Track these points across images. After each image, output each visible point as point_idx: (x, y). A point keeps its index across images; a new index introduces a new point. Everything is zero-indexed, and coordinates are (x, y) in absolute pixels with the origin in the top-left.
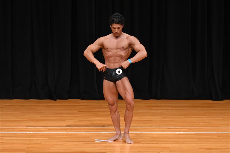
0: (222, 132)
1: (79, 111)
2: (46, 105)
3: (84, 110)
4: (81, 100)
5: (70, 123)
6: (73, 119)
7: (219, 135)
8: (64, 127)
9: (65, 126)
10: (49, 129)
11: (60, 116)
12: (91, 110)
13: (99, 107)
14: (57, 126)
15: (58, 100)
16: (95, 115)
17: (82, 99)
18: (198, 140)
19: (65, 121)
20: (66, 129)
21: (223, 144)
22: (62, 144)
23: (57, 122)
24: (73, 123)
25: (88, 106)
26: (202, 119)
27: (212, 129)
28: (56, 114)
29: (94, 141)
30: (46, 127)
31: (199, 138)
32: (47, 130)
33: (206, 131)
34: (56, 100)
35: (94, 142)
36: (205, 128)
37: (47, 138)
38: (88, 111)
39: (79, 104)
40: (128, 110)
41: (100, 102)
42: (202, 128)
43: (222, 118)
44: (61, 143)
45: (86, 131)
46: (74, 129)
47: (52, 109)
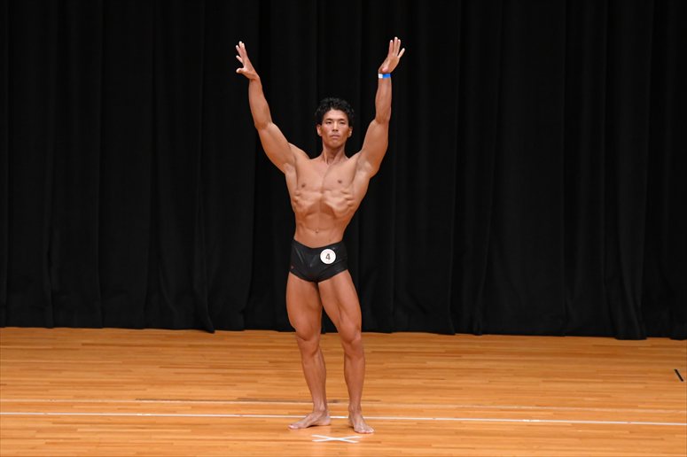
0: (641, 421)
1: (271, 362)
2: (186, 343)
3: (285, 359)
4: (276, 332)
5: (248, 392)
6: (255, 382)
7: (632, 430)
8: (232, 403)
9: (235, 398)
10: (194, 408)
11: (224, 374)
14: (216, 399)
15: (216, 331)
17: (280, 331)
18: (577, 440)
19: (235, 385)
20: (238, 408)
21: (644, 452)
22: (227, 447)
23: (216, 389)
24: (255, 392)
26: (591, 386)
27: (616, 413)
28: (212, 367)
29: (308, 438)
30: (186, 400)
31: (581, 437)
32: (189, 408)
33: (600, 417)
34: (213, 332)
35: (310, 441)
36: (597, 409)
37: (189, 431)
39: (272, 342)
40: (350, 358)
41: (326, 339)
42: (590, 411)
43: (643, 386)
44: (223, 444)
45: (290, 414)
46: (259, 407)
47: (202, 355)
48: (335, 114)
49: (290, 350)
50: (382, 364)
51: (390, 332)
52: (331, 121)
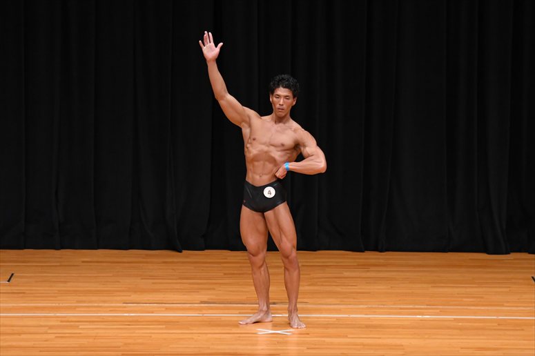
0: (506, 316)
1: (225, 274)
2: (161, 260)
3: (236, 272)
4: (229, 251)
5: (209, 297)
6: (214, 289)
7: (500, 323)
8: (196, 305)
9: (198, 302)
10: (167, 309)
11: (190, 284)
14: (183, 302)
15: (184, 252)
17: (232, 250)
18: (457, 331)
19: (198, 292)
20: (200, 309)
21: (509, 340)
22: (193, 338)
23: (184, 295)
24: (214, 297)
26: (468, 290)
27: (488, 310)
28: (180, 279)
29: (254, 332)
30: (162, 303)
31: (461, 329)
32: (164, 309)
33: (475, 313)
34: (181, 252)
35: (256, 334)
36: (472, 308)
37: (164, 326)
39: (226, 259)
40: (288, 270)
42: (467, 309)
43: (508, 290)
44: (190, 336)
45: (240, 313)
46: (216, 308)
47: (173, 269)
48: (282, 91)
49: (239, 265)
50: (309, 274)
51: (315, 251)
52: (279, 97)
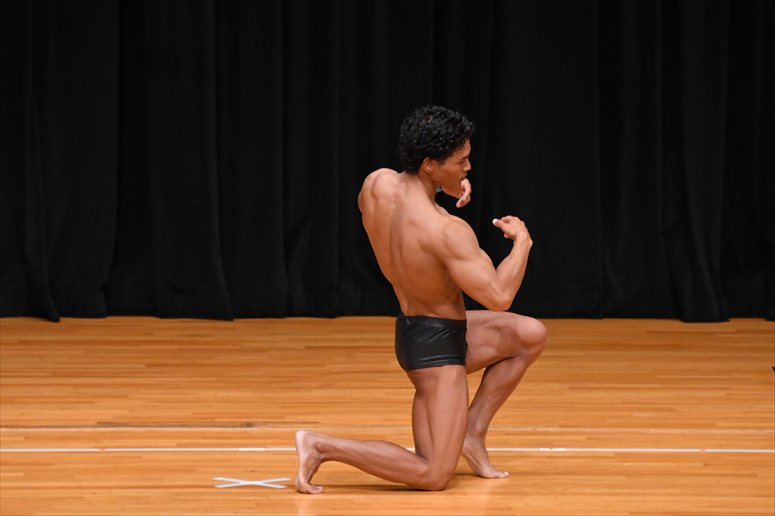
0: (721, 447)
1: (148, 366)
2: (14, 338)
3: (170, 361)
4: (157, 319)
5: (115, 412)
6: (125, 397)
7: (708, 461)
8: (89, 430)
9: (93, 423)
10: (28, 438)
11: (76, 386)
12: (198, 361)
13: (231, 347)
14: (63, 423)
15: (64, 321)
16: (215, 379)
17: (162, 316)
18: (624, 478)
19: (92, 403)
20: (97, 438)
21: (727, 495)
22: (82, 498)
23: (63, 409)
24: (125, 413)
25: (188, 343)
26: (644, 395)
27: (683, 435)
28: (55, 375)
29: (209, 483)
30: (16, 427)
31: (628, 474)
32: (20, 439)
33: (657, 443)
34: (56, 320)
35: (212, 487)
36: (652, 431)
37: (21, 474)
38: (185, 365)
39: (150, 334)
41: (234, 329)
42: (641, 433)
43: (723, 394)
44: (76, 493)
45: (179, 446)
46: (132, 436)
47: (41, 357)
49: (177, 347)
50: (322, 365)
51: (333, 317)
